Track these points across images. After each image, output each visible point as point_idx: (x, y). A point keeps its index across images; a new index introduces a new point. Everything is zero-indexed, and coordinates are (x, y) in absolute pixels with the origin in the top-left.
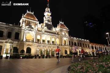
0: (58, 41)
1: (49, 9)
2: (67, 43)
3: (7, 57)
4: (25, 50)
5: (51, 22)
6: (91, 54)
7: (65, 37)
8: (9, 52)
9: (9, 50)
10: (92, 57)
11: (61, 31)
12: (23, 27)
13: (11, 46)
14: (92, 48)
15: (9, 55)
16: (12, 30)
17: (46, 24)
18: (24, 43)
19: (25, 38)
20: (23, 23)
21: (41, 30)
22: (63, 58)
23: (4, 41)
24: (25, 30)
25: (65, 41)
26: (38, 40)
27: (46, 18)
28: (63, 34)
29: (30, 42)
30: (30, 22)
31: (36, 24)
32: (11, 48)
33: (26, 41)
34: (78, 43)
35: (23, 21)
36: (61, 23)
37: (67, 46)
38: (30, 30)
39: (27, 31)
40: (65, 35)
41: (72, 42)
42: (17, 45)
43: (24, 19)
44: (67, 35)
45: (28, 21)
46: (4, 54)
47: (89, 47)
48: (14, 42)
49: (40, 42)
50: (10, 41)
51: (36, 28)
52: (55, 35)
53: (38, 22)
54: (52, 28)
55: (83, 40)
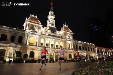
1: (53, 13)
2: (71, 47)
3: (10, 61)
5: (55, 26)
6: (97, 59)
7: (70, 40)
8: (12, 56)
9: (13, 54)
11: (65, 34)
12: (26, 30)
13: (14, 50)
15: (12, 59)
16: (15, 34)
17: (50, 27)
18: (27, 47)
19: (29, 42)
20: (26, 27)
21: (44, 33)
23: (8, 45)
24: (29, 33)
25: (69, 45)
26: (42, 44)
27: (49, 22)
28: (67, 37)
29: (33, 46)
30: (33, 25)
31: (39, 28)
32: (15, 52)
33: (29, 45)
34: (83, 47)
35: (26, 25)
36: (65, 26)
37: (71, 50)
38: (34, 34)
39: (31, 35)
40: (69, 38)
41: (77, 46)
42: (20, 49)
43: (28, 23)
44: (71, 38)
45: (31, 24)
46: (7, 58)
47: (94, 51)
48: (18, 46)
49: (43, 46)
50: (13, 45)
51: (40, 31)
52: (59, 38)
53: (42, 26)
54: (56, 32)
55: (88, 43)
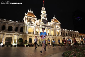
0: (52, 33)
1: (45, 8)
2: (60, 34)
3: (15, 46)
4: (28, 40)
5: (46, 18)
6: (80, 43)
7: (58, 29)
8: (17, 42)
9: (17, 40)
10: (82, 46)
11: (55, 24)
12: (26, 23)
13: (18, 37)
14: (81, 38)
15: (17, 44)
16: (18, 25)
17: (43, 19)
18: (27, 35)
19: (28, 31)
20: (25, 20)
21: (39, 25)
22: (57, 46)
23: (13, 34)
24: (28, 25)
25: (58, 32)
26: (37, 32)
27: (42, 15)
28: (56, 27)
29: (31, 34)
30: (30, 19)
31: (35, 20)
32: (18, 39)
33: (28, 33)
34: (69, 34)
35: (26, 19)
36: (55, 18)
37: (59, 36)
38: (31, 25)
39: (29, 26)
41: (64, 33)
42: (22, 37)
43: (27, 17)
44: (59, 27)
46: (13, 43)
47: (78, 37)
48: (20, 34)
49: (38, 34)
50: (17, 33)
51: (35, 23)
52: (50, 28)
53: (37, 19)
54: (47, 23)
55: (73, 31)
